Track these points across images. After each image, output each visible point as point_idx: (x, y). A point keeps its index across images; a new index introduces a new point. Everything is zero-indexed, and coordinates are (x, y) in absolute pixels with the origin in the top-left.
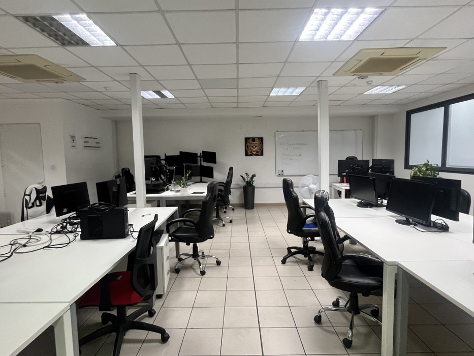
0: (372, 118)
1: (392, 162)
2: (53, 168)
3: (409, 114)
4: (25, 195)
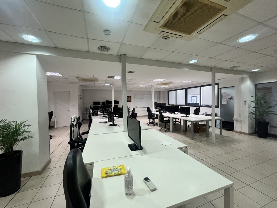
0: (160, 92)
1: (166, 103)
2: (73, 105)
3: (168, 91)
4: (71, 121)
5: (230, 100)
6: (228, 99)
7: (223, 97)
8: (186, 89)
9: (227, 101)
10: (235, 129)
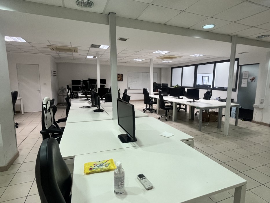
0: (161, 69)
1: (168, 84)
2: (45, 84)
3: (172, 68)
4: (43, 104)
5: (252, 81)
6: (249, 80)
7: (243, 78)
8: (196, 66)
9: (248, 83)
10: (253, 119)
